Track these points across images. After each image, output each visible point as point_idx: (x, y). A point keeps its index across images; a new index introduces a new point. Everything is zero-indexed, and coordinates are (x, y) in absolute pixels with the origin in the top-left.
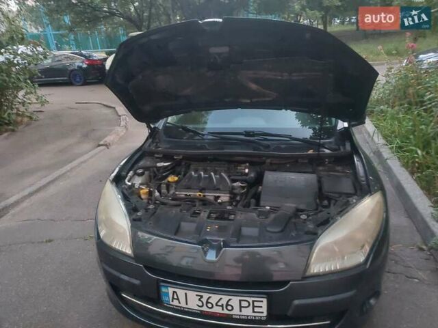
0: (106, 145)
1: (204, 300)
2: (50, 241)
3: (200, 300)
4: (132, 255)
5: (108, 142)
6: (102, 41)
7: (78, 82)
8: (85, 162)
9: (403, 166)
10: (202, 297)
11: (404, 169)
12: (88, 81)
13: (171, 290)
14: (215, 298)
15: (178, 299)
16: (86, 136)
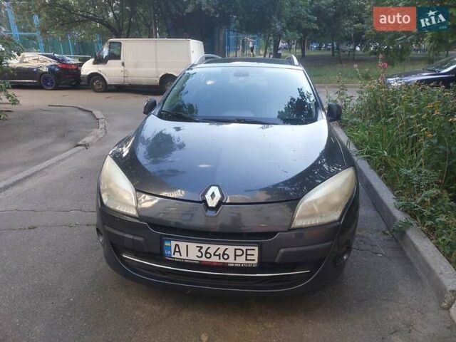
0: (85, 145)
1: (203, 251)
2: (34, 228)
3: (199, 251)
4: (137, 216)
5: (87, 142)
6: (75, 48)
7: (49, 86)
8: (63, 160)
9: (372, 168)
10: (201, 248)
11: (372, 171)
12: (60, 86)
13: (173, 243)
14: (213, 248)
15: (179, 252)
16: (63, 137)
